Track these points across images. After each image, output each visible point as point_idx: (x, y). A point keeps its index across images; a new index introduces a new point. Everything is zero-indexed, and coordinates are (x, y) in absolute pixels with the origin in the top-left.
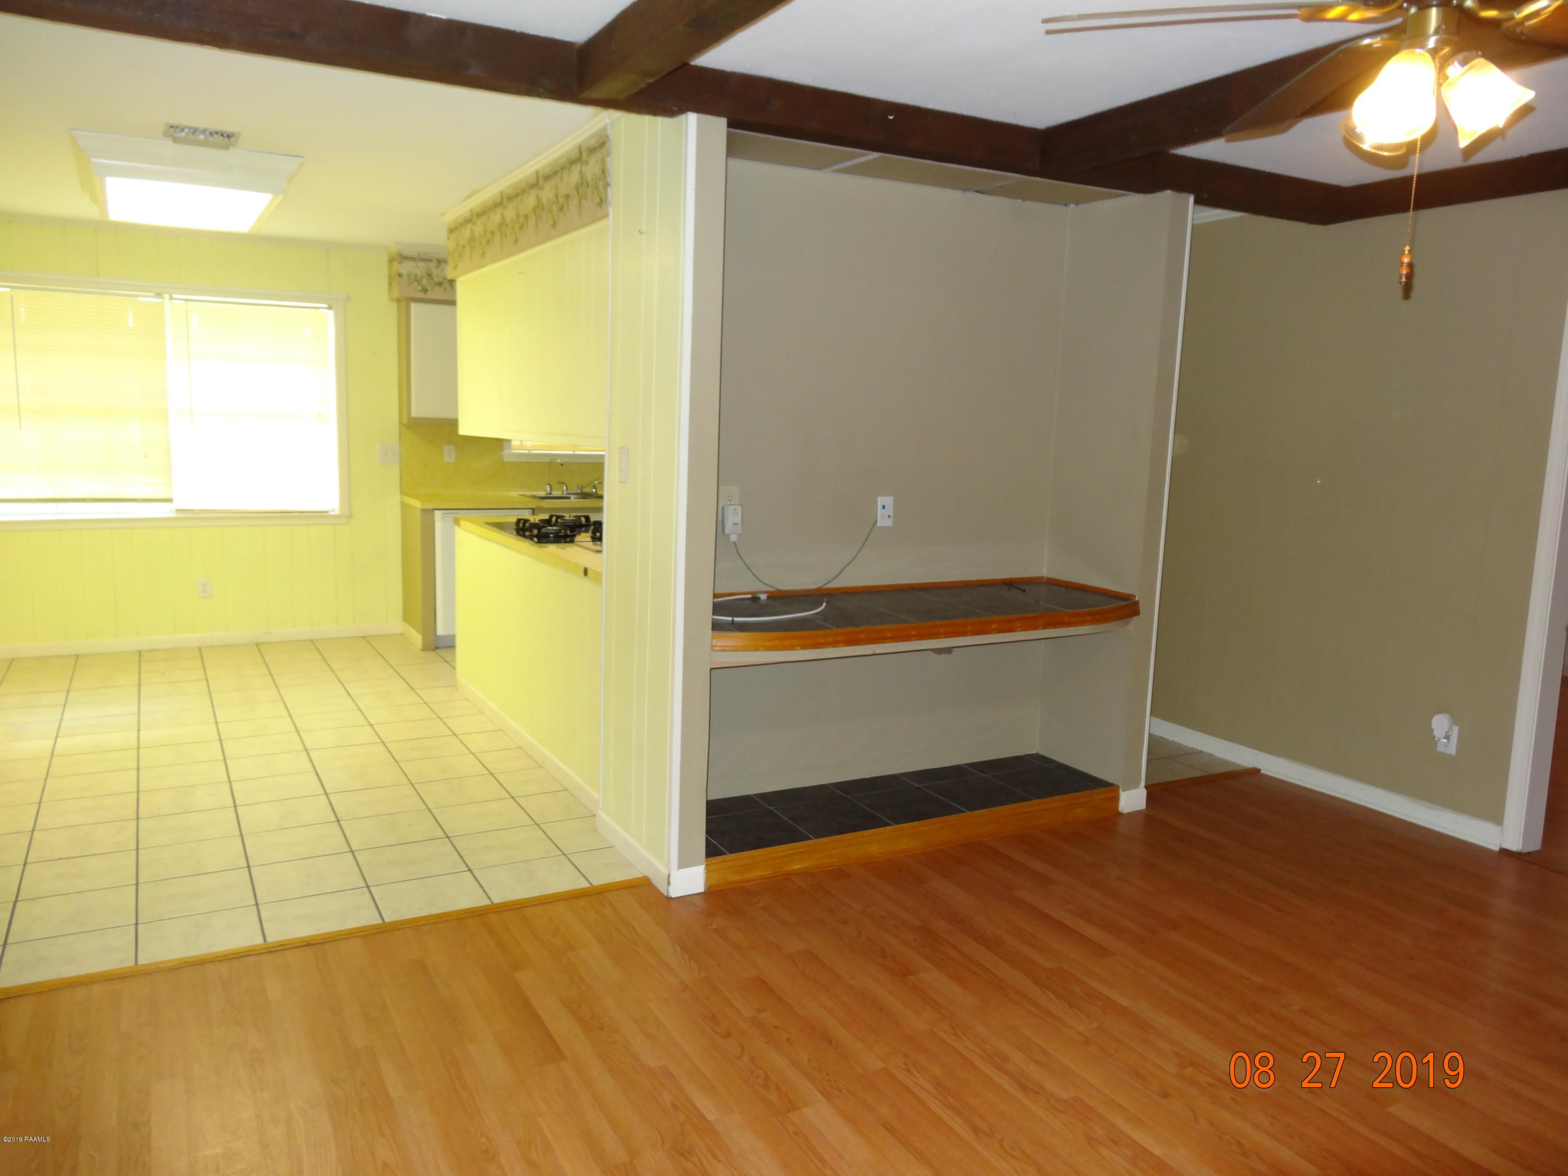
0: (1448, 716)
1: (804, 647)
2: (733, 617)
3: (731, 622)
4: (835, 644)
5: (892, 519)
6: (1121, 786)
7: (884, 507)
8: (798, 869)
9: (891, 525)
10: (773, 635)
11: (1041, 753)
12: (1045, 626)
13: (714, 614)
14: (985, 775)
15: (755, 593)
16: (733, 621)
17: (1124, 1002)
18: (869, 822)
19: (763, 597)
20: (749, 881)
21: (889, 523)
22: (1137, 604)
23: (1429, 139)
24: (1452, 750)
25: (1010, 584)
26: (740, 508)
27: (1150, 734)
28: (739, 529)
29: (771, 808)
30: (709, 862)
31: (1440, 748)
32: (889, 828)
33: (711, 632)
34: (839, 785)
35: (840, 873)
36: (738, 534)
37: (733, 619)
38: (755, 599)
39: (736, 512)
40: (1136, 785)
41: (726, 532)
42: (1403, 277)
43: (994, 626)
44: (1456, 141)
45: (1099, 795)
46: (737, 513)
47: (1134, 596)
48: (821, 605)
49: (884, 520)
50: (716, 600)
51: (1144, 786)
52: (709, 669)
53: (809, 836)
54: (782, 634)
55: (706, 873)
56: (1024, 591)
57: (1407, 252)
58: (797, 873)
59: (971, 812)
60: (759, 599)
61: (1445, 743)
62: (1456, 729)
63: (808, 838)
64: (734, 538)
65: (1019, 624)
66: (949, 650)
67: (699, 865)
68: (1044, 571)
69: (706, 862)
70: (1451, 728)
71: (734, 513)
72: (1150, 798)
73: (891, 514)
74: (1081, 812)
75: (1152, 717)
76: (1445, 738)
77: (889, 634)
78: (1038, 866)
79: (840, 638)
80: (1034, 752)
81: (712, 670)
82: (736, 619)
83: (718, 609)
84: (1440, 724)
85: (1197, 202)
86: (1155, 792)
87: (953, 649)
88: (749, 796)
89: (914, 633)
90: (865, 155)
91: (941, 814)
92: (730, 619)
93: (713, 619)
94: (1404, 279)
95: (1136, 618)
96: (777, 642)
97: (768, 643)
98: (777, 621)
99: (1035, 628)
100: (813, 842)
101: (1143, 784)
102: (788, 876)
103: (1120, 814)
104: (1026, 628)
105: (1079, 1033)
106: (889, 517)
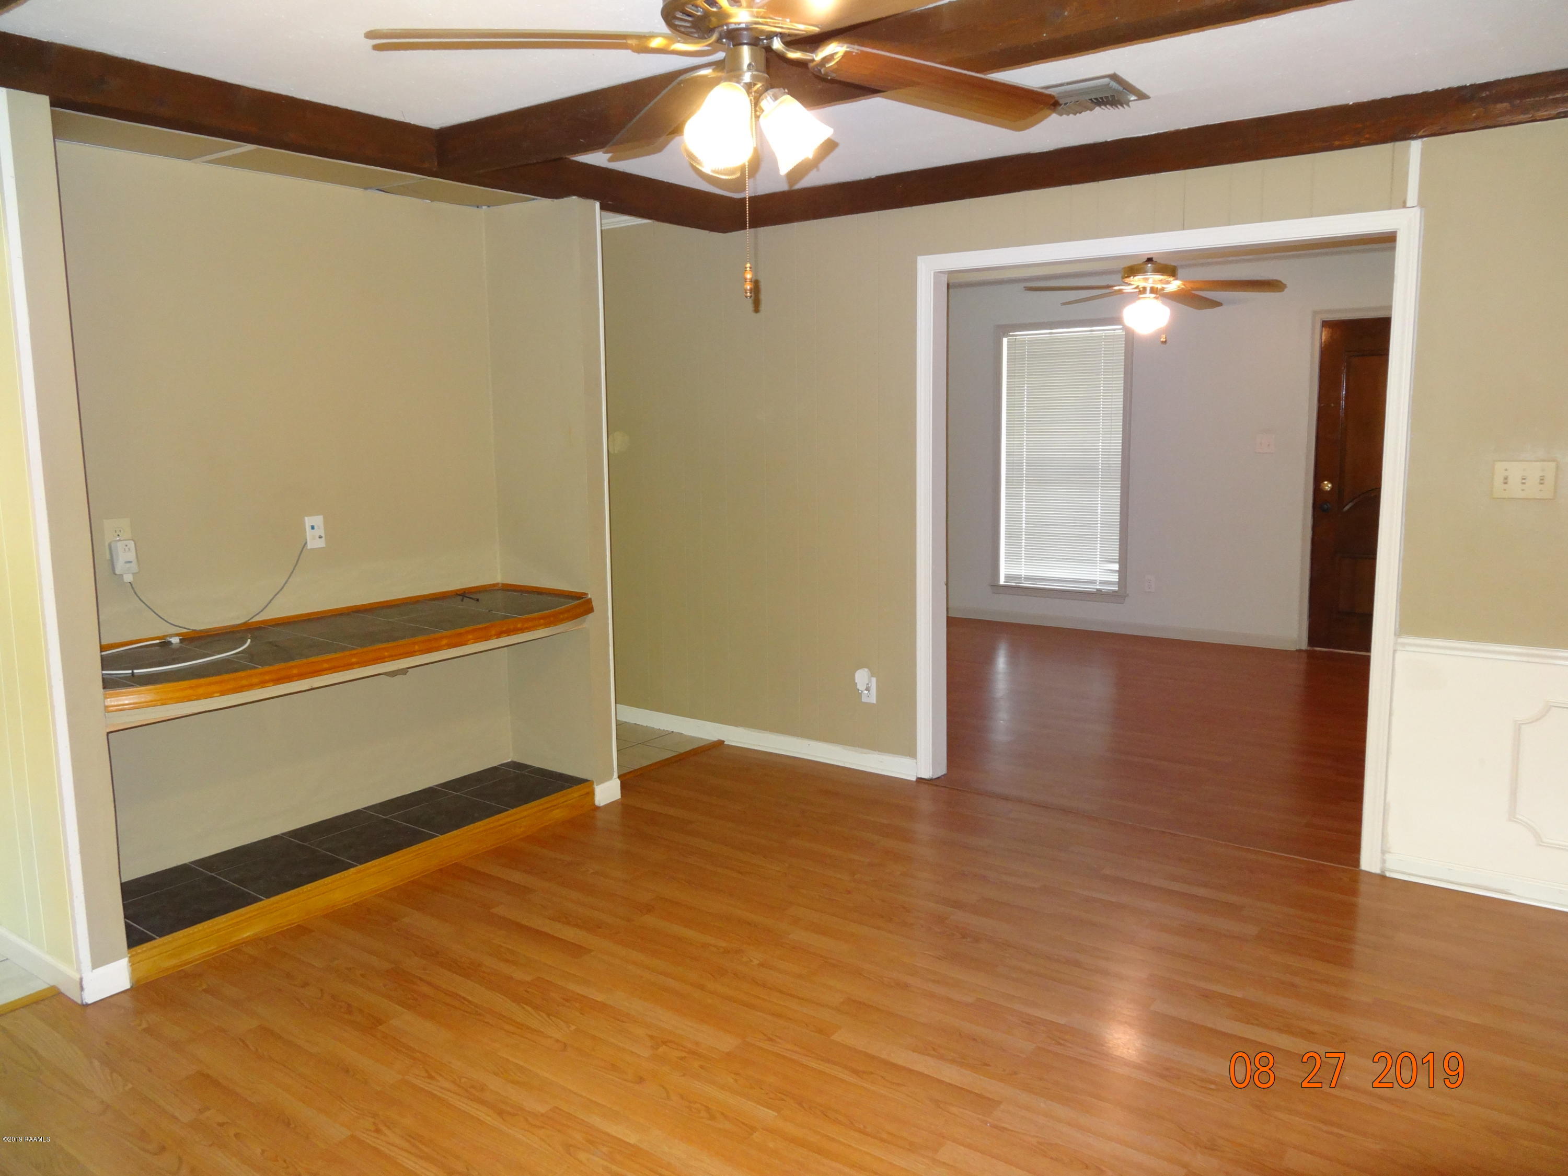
0: (866, 670)
1: (223, 693)
2: (132, 669)
3: (130, 675)
4: (263, 684)
5: (323, 539)
6: (594, 781)
7: (313, 528)
8: (249, 936)
9: (324, 546)
10: (185, 684)
11: (515, 760)
12: (499, 635)
13: (103, 669)
14: (458, 793)
15: (164, 637)
16: (133, 673)
17: (600, 998)
18: (332, 866)
19: (175, 640)
20: (189, 963)
21: (321, 544)
22: (589, 601)
23: (755, 165)
24: (873, 699)
25: (463, 594)
26: (132, 543)
27: (618, 724)
28: (134, 567)
29: (213, 874)
30: (134, 953)
31: (864, 699)
32: (352, 870)
33: (102, 690)
34: (295, 833)
35: (300, 931)
36: (133, 574)
37: (133, 672)
38: (165, 644)
39: (127, 548)
40: (610, 778)
41: (117, 572)
42: (748, 291)
43: (444, 642)
44: (777, 169)
45: (574, 794)
46: (129, 549)
47: (586, 594)
48: (245, 643)
49: (315, 541)
50: (103, 653)
51: (617, 776)
52: (106, 733)
53: (259, 898)
54: (194, 682)
55: (131, 966)
56: (478, 600)
57: (748, 269)
58: (248, 942)
59: (443, 836)
60: (170, 643)
61: (867, 694)
62: (874, 680)
63: (256, 900)
64: (128, 578)
65: (470, 637)
66: (404, 672)
67: (121, 959)
68: (498, 577)
69: (128, 954)
70: (870, 681)
71: (125, 549)
72: (623, 786)
73: (323, 535)
74: (558, 814)
75: (617, 705)
76: (866, 690)
77: (326, 666)
78: (516, 877)
79: (267, 678)
80: (509, 760)
81: (110, 735)
82: (135, 671)
83: (106, 663)
84: (862, 678)
85: (603, 208)
86: (628, 782)
87: (409, 670)
88: (185, 865)
89: (354, 660)
90: (240, 146)
91: (410, 844)
92: (130, 672)
93: (103, 675)
94: (749, 293)
95: (590, 615)
96: (189, 692)
97: (177, 695)
98: (191, 667)
99: (488, 638)
100: (266, 902)
101: (616, 775)
102: (237, 948)
103: (597, 808)
104: (478, 640)
105: (557, 1041)
106: (320, 537)
